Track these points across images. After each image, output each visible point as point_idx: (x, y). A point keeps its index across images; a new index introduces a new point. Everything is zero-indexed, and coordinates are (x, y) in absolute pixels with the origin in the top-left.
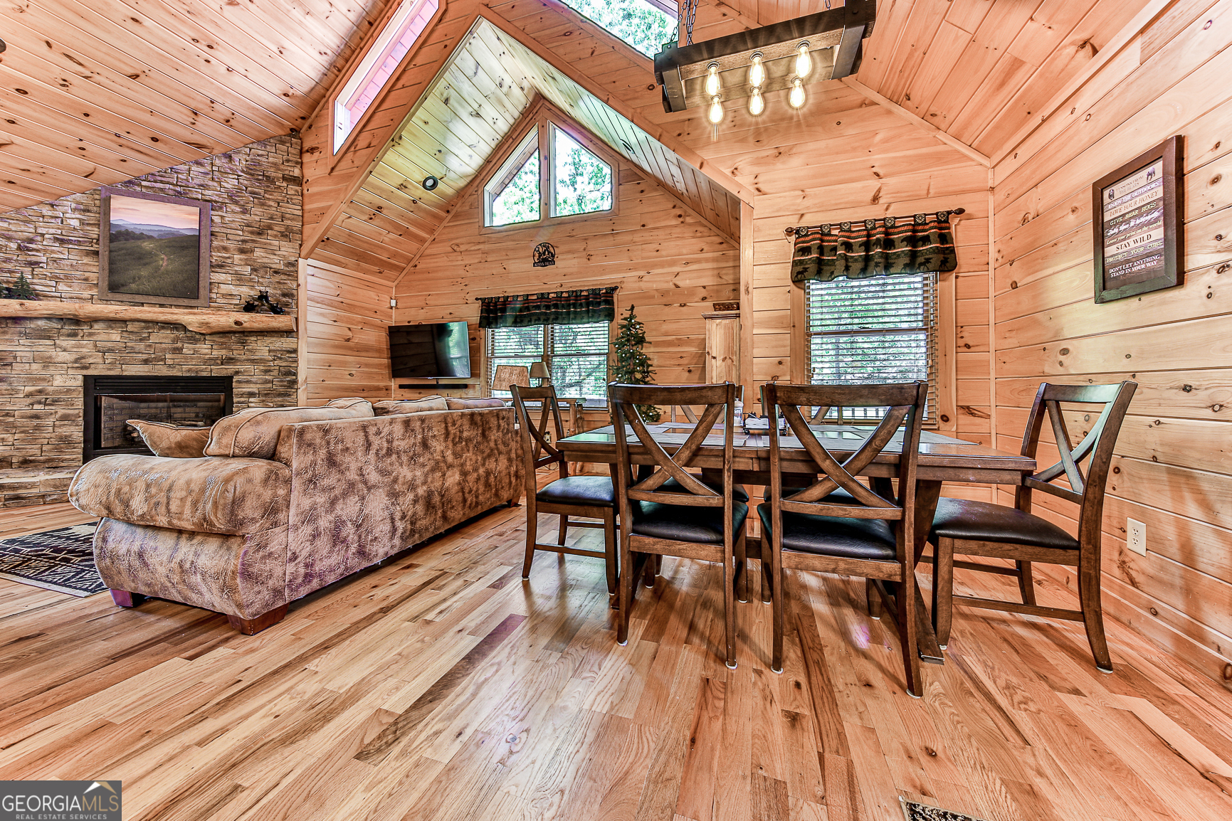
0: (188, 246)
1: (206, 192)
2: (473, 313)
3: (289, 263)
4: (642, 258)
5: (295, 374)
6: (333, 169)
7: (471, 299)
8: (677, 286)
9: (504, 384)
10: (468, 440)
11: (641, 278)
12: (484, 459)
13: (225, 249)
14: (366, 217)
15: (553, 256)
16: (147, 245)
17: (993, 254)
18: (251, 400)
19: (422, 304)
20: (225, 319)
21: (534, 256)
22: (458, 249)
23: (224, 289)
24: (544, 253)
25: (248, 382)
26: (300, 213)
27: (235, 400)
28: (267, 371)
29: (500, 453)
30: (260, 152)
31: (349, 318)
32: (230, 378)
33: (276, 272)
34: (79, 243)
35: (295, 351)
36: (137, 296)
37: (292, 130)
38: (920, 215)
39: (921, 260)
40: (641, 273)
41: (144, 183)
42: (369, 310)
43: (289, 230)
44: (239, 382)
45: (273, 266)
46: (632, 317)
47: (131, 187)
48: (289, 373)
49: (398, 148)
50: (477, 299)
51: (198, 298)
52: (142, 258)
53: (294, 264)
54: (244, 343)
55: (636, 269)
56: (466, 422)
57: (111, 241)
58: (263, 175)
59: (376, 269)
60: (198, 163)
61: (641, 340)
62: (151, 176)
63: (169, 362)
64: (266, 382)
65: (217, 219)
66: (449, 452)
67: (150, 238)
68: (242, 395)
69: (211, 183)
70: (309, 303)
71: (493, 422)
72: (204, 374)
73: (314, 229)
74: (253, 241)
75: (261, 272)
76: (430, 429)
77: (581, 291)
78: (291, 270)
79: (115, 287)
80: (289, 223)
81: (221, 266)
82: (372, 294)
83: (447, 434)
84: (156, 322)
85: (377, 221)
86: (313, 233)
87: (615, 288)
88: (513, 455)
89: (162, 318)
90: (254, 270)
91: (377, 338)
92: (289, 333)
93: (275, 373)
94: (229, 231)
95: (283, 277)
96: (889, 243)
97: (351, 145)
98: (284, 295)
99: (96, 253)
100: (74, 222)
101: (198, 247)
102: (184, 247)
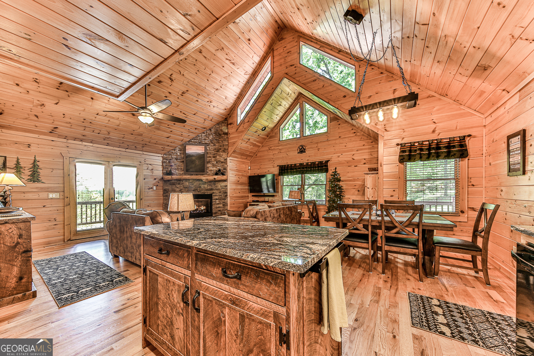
0: (201, 157)
1: (206, 141)
2: (276, 171)
4: (339, 149)
5: (227, 193)
6: (237, 130)
7: (276, 165)
8: (353, 159)
9: (293, 197)
10: (288, 215)
11: (339, 156)
12: (291, 220)
13: (210, 157)
14: (245, 143)
15: (305, 149)
16: (194, 158)
17: (484, 151)
18: (217, 201)
19: (259, 168)
20: (211, 178)
21: (298, 150)
22: (271, 149)
23: (210, 168)
24: (302, 149)
25: (216, 195)
26: (227, 144)
27: (213, 201)
28: (220, 192)
29: (295, 219)
30: (218, 127)
31: (239, 174)
32: (212, 194)
33: (222, 162)
34: (180, 159)
35: (227, 186)
36: (191, 173)
37: (225, 118)
38: (452, 138)
39: (452, 154)
40: (339, 155)
41: (193, 141)
42: (243, 171)
43: (225, 149)
44: (214, 196)
46: (335, 172)
47: (190, 142)
48: (225, 193)
49: (257, 121)
50: (278, 166)
51: (204, 172)
52: (193, 162)
53: (226, 160)
54: (215, 184)
55: (336, 153)
56: (287, 209)
57: (186, 158)
58: (219, 134)
59: (245, 157)
60: (204, 133)
61: (339, 180)
62: (193, 139)
63: (198, 190)
64: (220, 195)
65: (208, 148)
66: (284, 218)
67: (194, 156)
68: (214, 199)
69: (207, 138)
70: (230, 171)
71: (293, 209)
72: (206, 194)
73: (232, 148)
74: (216, 154)
75: (218, 163)
76: (281, 211)
77: (316, 162)
78: (225, 161)
79: (187, 171)
80: (225, 147)
81: (209, 162)
82: (244, 166)
83: (284, 213)
84: (195, 179)
85: (248, 143)
86: (231, 150)
87: (329, 160)
88: (298, 220)
89: (198, 178)
91: (245, 180)
92: (225, 181)
93: (222, 193)
94: (211, 152)
95: (224, 164)
96: (439, 148)
97: (243, 122)
98: (224, 169)
99: (183, 161)
100: (179, 154)
101: (204, 157)
102: (201, 158)
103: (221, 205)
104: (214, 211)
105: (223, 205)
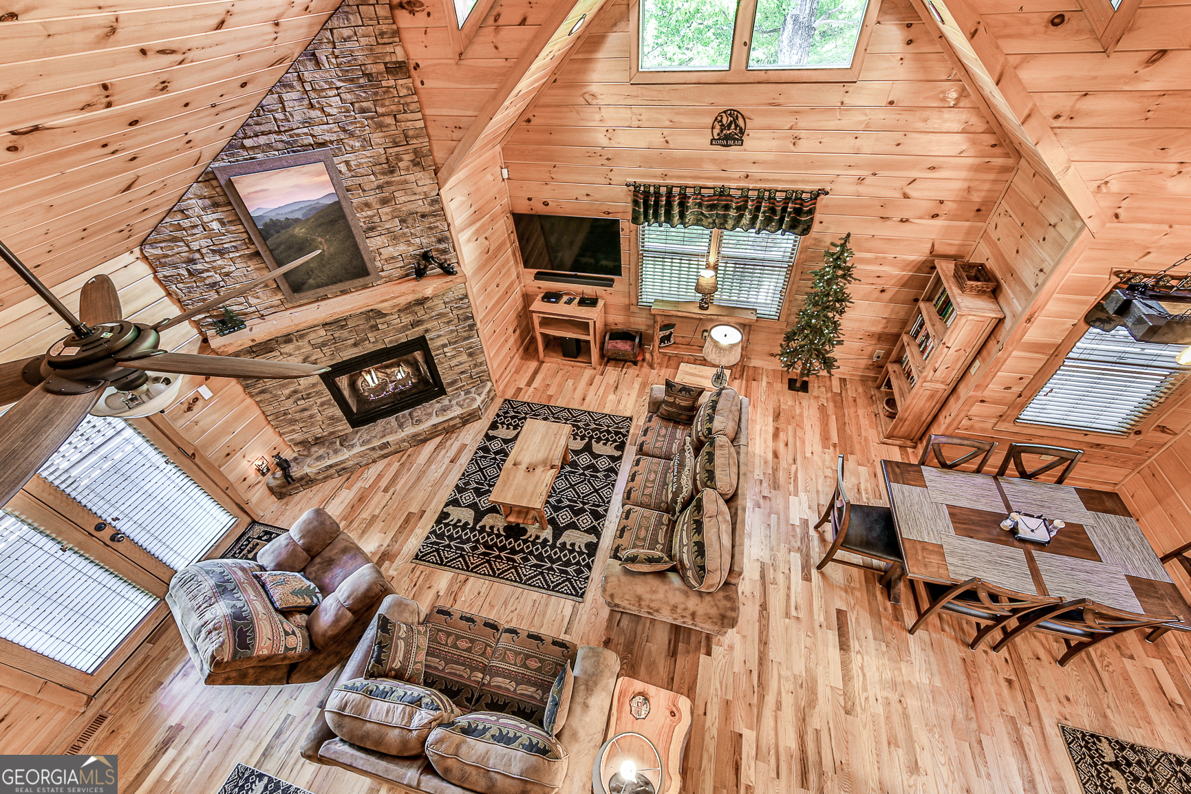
1: (317, 130)
2: (620, 198)
3: (432, 201)
5: (473, 318)
7: (617, 177)
8: (906, 196)
13: (367, 205)
16: (299, 231)
18: (446, 350)
20: (403, 292)
22: (594, 102)
23: (386, 252)
25: (439, 336)
26: (421, 124)
27: (433, 354)
28: (449, 323)
31: (483, 225)
32: (423, 338)
33: (423, 216)
34: (235, 249)
35: (466, 296)
36: (319, 290)
41: (248, 143)
44: (431, 339)
45: (419, 210)
48: (467, 318)
51: (368, 272)
53: (437, 201)
54: (422, 304)
57: (263, 236)
58: (365, 75)
63: (372, 340)
64: (452, 331)
65: (343, 167)
67: (297, 221)
68: (437, 348)
72: (403, 341)
74: (389, 183)
75: (410, 221)
77: (777, 190)
78: (436, 208)
79: (297, 289)
80: (415, 143)
81: (372, 229)
87: (823, 193)
90: (402, 221)
93: (456, 321)
94: (361, 180)
95: (433, 219)
98: (440, 241)
99: (257, 254)
100: (215, 226)
101: (344, 217)
102: (333, 222)
103: (464, 358)
104: (446, 379)
105: (470, 355)
